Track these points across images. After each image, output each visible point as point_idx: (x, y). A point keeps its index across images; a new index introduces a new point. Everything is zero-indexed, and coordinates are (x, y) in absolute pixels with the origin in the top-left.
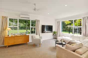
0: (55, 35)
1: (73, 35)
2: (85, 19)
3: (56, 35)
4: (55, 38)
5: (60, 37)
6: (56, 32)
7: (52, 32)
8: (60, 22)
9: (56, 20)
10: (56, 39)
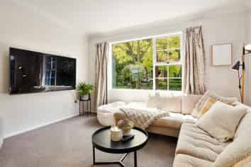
0: (86, 97)
1: (157, 95)
2: (192, 34)
3: (90, 99)
4: (88, 113)
5: (109, 105)
6: (91, 87)
7: (74, 88)
8: (105, 44)
9: (90, 38)
10: (90, 118)
